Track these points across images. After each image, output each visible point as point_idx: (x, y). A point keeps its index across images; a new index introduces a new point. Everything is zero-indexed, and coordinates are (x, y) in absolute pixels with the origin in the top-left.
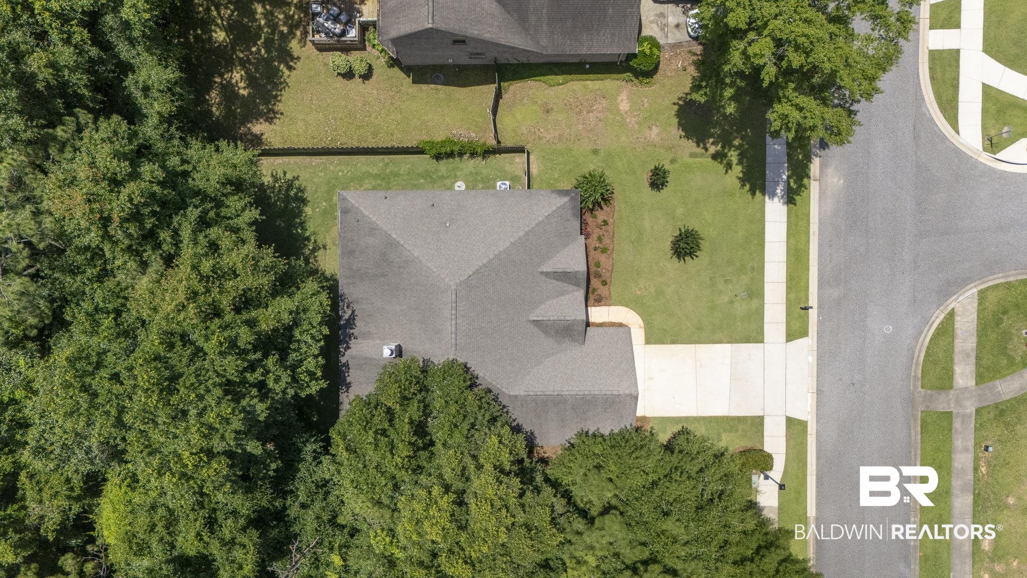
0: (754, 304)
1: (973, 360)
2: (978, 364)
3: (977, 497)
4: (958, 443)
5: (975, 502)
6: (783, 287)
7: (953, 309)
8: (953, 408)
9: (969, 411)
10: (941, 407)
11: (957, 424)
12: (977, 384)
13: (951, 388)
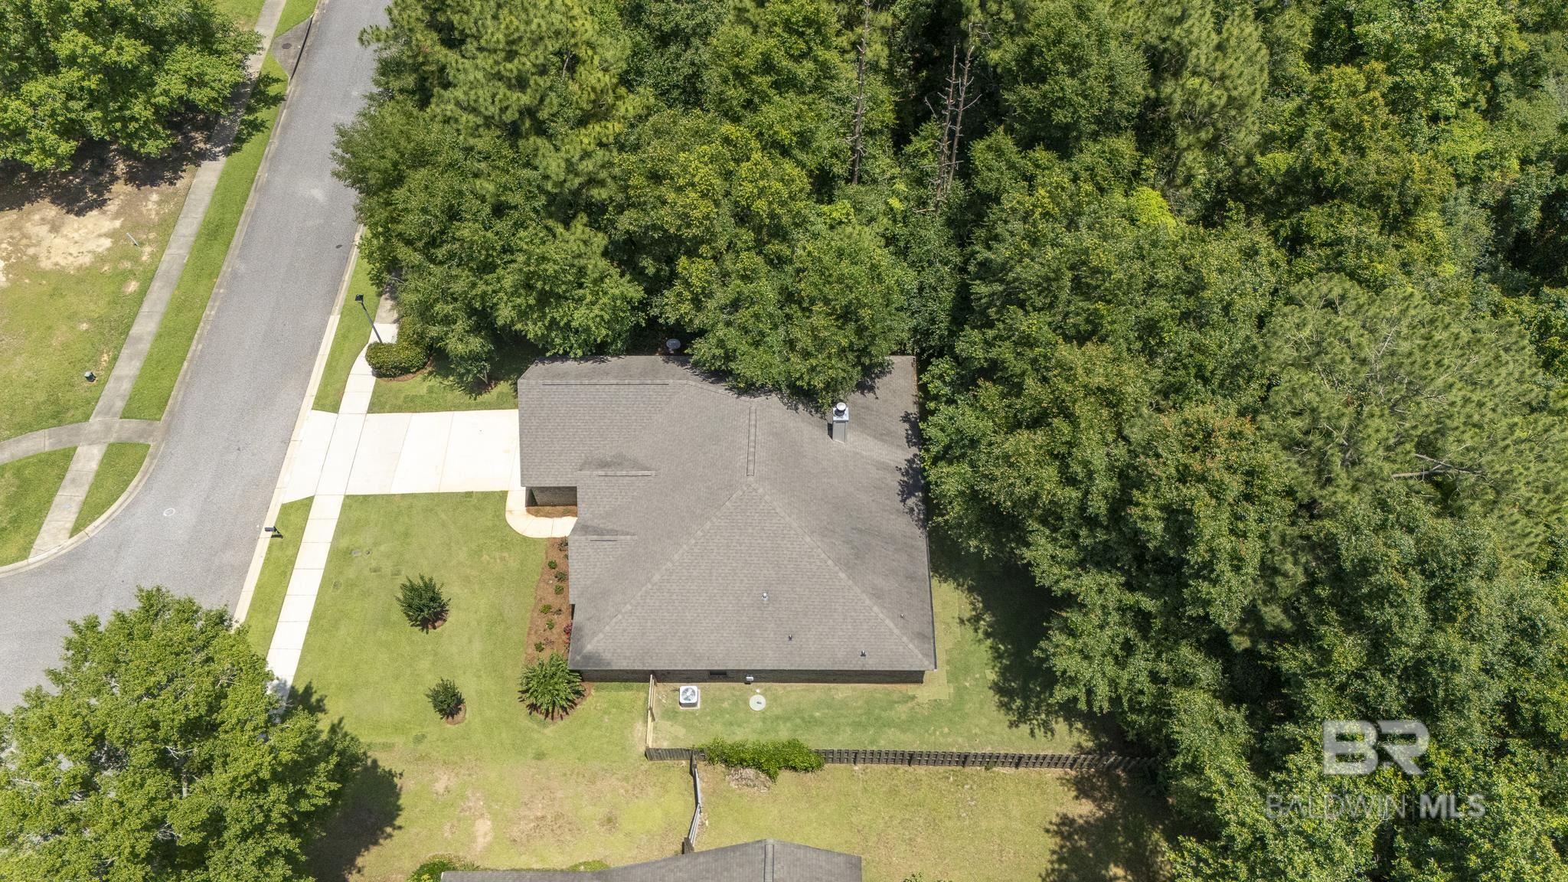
0: (344, 543)
1: (69, 476)
2: (65, 470)
3: (126, 332)
4: (126, 386)
5: (129, 327)
6: (299, 562)
7: (71, 536)
8: (117, 423)
9: (99, 419)
10: (132, 425)
11: (120, 405)
12: (75, 448)
13: (111, 445)
